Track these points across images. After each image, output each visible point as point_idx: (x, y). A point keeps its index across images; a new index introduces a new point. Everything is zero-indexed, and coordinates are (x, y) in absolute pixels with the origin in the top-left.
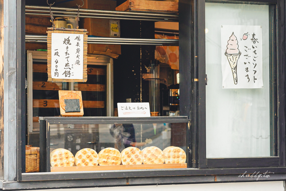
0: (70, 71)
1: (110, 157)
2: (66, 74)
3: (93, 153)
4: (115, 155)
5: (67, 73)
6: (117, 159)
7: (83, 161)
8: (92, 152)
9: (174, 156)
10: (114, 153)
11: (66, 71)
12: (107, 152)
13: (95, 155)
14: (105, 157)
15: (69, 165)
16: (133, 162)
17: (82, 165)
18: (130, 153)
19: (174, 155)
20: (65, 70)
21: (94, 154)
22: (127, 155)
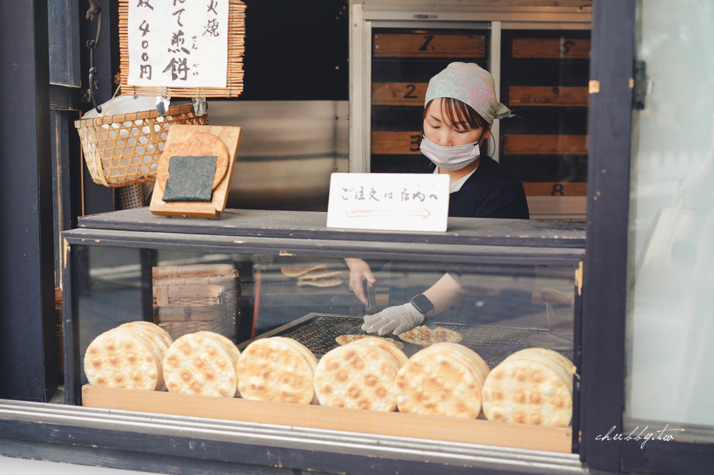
0: (185, 60)
1: (273, 374)
2: (174, 69)
3: (213, 354)
4: (290, 369)
5: (177, 67)
6: (299, 382)
7: (186, 377)
8: (210, 349)
9: (519, 395)
10: (287, 361)
11: (173, 60)
12: (262, 355)
13: (221, 360)
14: (258, 371)
15: (141, 385)
16: (358, 400)
17: (183, 389)
18: (344, 364)
19: (521, 391)
20: (172, 55)
21: (217, 358)
22: (333, 372)
